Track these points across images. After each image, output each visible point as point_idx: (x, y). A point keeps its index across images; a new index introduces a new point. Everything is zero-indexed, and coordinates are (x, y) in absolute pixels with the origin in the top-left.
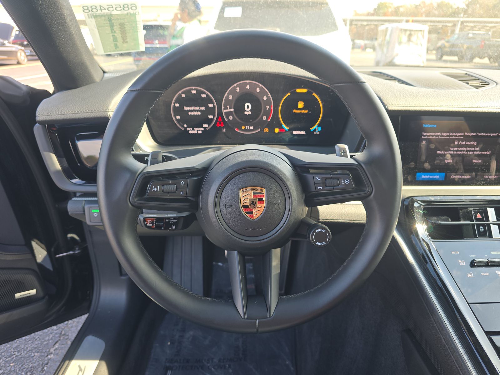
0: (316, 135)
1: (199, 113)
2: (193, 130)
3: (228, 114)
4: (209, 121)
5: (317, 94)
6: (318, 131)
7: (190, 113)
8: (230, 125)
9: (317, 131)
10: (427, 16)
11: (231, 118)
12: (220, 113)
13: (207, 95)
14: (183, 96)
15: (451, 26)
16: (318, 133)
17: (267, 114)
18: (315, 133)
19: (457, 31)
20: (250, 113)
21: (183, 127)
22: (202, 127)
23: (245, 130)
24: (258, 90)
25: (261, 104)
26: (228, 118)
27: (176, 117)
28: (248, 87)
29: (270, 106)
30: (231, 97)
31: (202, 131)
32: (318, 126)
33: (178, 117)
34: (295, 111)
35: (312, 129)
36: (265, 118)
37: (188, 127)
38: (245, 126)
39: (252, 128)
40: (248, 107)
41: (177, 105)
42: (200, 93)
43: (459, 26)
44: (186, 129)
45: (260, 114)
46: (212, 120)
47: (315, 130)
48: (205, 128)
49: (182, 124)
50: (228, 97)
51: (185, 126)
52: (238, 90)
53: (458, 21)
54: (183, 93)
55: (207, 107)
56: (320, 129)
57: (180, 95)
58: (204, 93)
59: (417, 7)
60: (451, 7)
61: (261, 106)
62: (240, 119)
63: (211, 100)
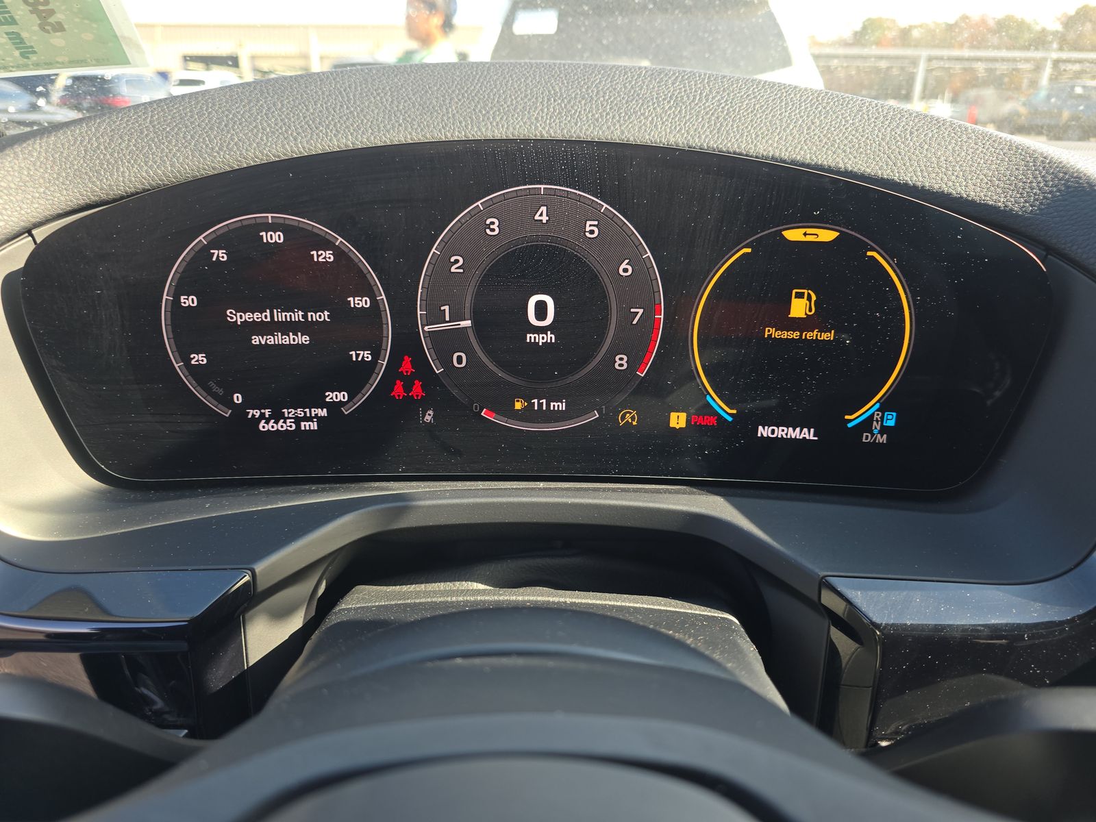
0: (874, 444)
1: (304, 339)
2: (277, 416)
3: (447, 343)
4: (354, 377)
5: (890, 254)
6: (884, 430)
7: (256, 340)
8: (455, 392)
9: (876, 427)
10: (972, 47)
11: (459, 360)
12: (407, 342)
13: (339, 253)
14: (220, 255)
15: (1029, 71)
16: (883, 439)
17: (634, 344)
18: (866, 438)
19: (1044, 80)
20: (550, 337)
21: (229, 403)
22: (322, 405)
23: (528, 415)
24: (591, 228)
25: (604, 296)
26: (446, 361)
27: (187, 361)
28: (542, 215)
29: (650, 310)
30: (457, 264)
31: (320, 420)
32: (885, 407)
33: (199, 359)
34: (771, 332)
35: (855, 419)
36: (621, 362)
37: (249, 403)
38: (528, 399)
39: (562, 406)
40: (541, 309)
41: (189, 301)
42: (302, 241)
43: (1048, 70)
44: (240, 411)
45: (599, 344)
46: (370, 367)
47: (867, 425)
48: (334, 407)
49: (221, 392)
50: (444, 262)
51: (238, 398)
52: (495, 226)
53: (1045, 59)
54: (216, 243)
55: (342, 312)
56: (891, 420)
57: (204, 252)
58: (326, 244)
59: (950, 28)
60: (1029, 28)
61: (606, 308)
62: (501, 364)
63: (362, 276)
